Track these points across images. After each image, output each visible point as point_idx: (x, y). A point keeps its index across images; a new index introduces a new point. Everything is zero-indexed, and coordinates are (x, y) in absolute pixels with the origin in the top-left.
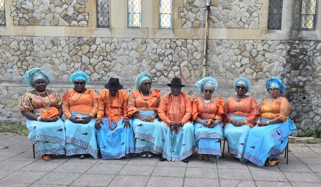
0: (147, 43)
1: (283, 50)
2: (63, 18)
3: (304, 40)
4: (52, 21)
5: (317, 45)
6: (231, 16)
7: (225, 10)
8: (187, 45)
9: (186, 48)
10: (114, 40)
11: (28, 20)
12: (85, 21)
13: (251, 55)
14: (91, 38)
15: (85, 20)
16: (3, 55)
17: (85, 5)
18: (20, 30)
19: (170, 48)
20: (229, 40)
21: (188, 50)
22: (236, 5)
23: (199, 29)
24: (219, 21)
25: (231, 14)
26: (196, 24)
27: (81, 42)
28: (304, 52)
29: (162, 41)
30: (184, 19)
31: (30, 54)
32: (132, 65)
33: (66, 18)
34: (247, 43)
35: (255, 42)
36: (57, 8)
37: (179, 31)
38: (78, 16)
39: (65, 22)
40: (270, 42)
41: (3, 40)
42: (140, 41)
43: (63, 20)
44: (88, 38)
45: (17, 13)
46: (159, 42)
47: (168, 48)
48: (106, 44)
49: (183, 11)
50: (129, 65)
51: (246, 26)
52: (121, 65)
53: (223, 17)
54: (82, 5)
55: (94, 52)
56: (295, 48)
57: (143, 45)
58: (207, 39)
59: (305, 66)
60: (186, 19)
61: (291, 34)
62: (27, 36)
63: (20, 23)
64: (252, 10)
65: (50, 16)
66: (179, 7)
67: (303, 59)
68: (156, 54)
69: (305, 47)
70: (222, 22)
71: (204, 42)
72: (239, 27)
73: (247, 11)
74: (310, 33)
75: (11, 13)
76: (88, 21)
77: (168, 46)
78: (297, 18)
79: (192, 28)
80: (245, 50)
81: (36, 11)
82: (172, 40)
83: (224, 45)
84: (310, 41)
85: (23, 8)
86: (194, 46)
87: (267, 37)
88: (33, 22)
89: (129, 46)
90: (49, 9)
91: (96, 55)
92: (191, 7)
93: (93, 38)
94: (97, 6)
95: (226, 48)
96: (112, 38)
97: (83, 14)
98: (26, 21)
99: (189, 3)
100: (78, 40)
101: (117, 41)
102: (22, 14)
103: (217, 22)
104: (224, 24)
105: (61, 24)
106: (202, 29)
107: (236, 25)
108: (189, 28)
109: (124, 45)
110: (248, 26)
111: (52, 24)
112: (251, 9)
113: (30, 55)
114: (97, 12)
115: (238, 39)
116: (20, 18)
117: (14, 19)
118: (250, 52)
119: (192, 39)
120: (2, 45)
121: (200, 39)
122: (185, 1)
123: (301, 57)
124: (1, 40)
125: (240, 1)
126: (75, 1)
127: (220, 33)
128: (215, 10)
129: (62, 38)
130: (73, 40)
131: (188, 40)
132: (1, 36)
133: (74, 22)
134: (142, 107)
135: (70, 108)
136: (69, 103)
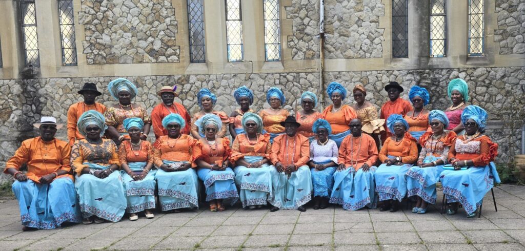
0: (252, 79)
1: (412, 80)
2: (148, 53)
3: (435, 69)
4: (135, 57)
5: (450, 74)
6: (349, 44)
7: (342, 37)
8: (299, 79)
9: (299, 83)
10: (212, 77)
11: (105, 58)
12: (175, 57)
13: (375, 88)
14: (184, 76)
15: (175, 55)
16: (75, 101)
17: (175, 37)
18: (95, 70)
20: (348, 72)
21: (301, 85)
22: (354, 31)
23: (312, 61)
24: (336, 50)
25: (350, 41)
26: (309, 54)
27: (172, 81)
28: (435, 82)
29: (270, 76)
30: (294, 50)
31: (108, 98)
32: (235, 106)
33: (152, 52)
34: (369, 75)
35: (380, 73)
36: (140, 42)
37: (289, 63)
38: (166, 50)
39: (150, 58)
40: (396, 73)
41: (74, 83)
42: (243, 77)
43: (148, 56)
44: (180, 76)
45: (91, 49)
46: (266, 77)
47: (277, 84)
48: (202, 82)
49: (292, 41)
50: (231, 106)
52: (221, 107)
53: (339, 45)
54: (171, 37)
55: (187, 92)
56: (425, 78)
57: (247, 82)
58: (323, 72)
59: (438, 98)
60: (296, 49)
61: (420, 62)
62: (104, 77)
63: (96, 61)
64: (374, 36)
65: (132, 51)
66: (288, 36)
67: (435, 91)
68: (263, 91)
69: (437, 76)
70: (339, 52)
71: (320, 75)
72: (360, 56)
73: (367, 38)
74: (441, 60)
75: (84, 50)
76: (179, 55)
77: (277, 82)
78: (425, 44)
79: (304, 59)
80: (369, 83)
81: (115, 46)
82: (282, 74)
83: (343, 78)
84: (442, 69)
85: (99, 43)
86: (308, 81)
87: (392, 67)
88: (112, 59)
89: (230, 83)
90: (131, 43)
91: (191, 96)
92: (302, 35)
93: (186, 76)
94: (190, 37)
95: (346, 81)
96: (209, 75)
97: (173, 48)
98: (102, 59)
99: (299, 30)
100: (168, 79)
101: (215, 78)
102: (97, 51)
103: (333, 52)
104: (342, 53)
105: (147, 60)
106: (316, 60)
107: (356, 54)
108: (301, 59)
109: (224, 82)
110: (369, 54)
111: (135, 61)
112: (372, 35)
113: (108, 100)
114: (190, 45)
115: (358, 70)
116: (96, 55)
117: (88, 57)
118: (374, 85)
119: (306, 73)
120: (73, 88)
121: (315, 72)
122: (295, 29)
123: (433, 88)
124: (72, 83)
125: (359, 26)
126: (162, 33)
127: (337, 65)
128: (330, 38)
129: (149, 78)
130: (161, 79)
131: (301, 74)
132: (71, 78)
133: (162, 58)
134: (248, 152)
135: (163, 156)
136: (160, 150)
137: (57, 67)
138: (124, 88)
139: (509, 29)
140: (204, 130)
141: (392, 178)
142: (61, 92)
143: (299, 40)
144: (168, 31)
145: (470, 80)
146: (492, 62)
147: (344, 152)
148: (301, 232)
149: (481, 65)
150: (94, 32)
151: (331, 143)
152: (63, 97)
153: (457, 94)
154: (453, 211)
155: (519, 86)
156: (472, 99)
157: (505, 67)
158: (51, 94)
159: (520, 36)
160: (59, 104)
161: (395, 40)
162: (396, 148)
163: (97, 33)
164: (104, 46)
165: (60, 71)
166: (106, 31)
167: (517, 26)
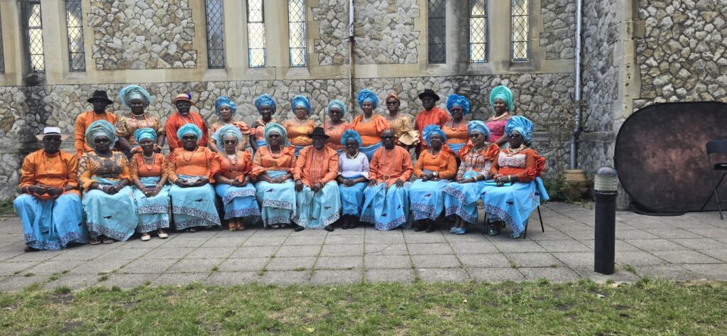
0: (276, 86)
1: (450, 88)
2: (162, 58)
3: (475, 75)
4: (149, 62)
5: (492, 81)
6: (381, 48)
7: (373, 41)
8: (327, 87)
9: (326, 90)
10: (231, 84)
11: (116, 63)
12: (192, 62)
13: (410, 96)
14: (201, 82)
15: (192, 60)
16: (83, 110)
17: (191, 40)
18: (105, 76)
19: (306, 91)
20: (380, 78)
21: (329, 93)
22: (387, 34)
23: (341, 66)
24: (367, 55)
25: (382, 45)
26: (338, 60)
27: (188, 88)
28: (475, 90)
29: (295, 83)
30: (321, 54)
33: (167, 57)
34: (404, 81)
35: (414, 80)
36: (154, 45)
37: (316, 69)
38: (182, 54)
39: (165, 63)
40: (432, 79)
41: (82, 90)
42: (266, 84)
43: (162, 61)
44: (197, 83)
45: (100, 54)
46: (290, 84)
48: (221, 89)
49: (319, 44)
50: (252, 116)
51: (401, 60)
52: (241, 117)
53: (371, 49)
54: (188, 40)
55: (205, 101)
56: (464, 85)
57: (269, 89)
58: (353, 78)
59: (478, 107)
60: (324, 53)
61: (459, 68)
62: (114, 84)
63: (106, 66)
64: (408, 40)
65: (145, 56)
66: (315, 40)
67: (475, 99)
68: (287, 99)
69: (477, 83)
70: (370, 56)
71: (349, 82)
72: (392, 61)
73: (401, 42)
74: (482, 66)
75: (94, 54)
76: (196, 60)
77: (303, 89)
78: (464, 48)
79: (332, 64)
80: (402, 91)
81: (127, 50)
82: (308, 81)
83: (375, 85)
84: (483, 76)
85: (109, 47)
86: (336, 88)
87: (428, 73)
88: (124, 65)
89: (251, 90)
90: (144, 47)
91: (208, 105)
92: (329, 39)
93: (203, 83)
94: (208, 41)
95: (378, 88)
96: (229, 82)
97: (190, 52)
98: (113, 64)
99: (327, 33)
100: (184, 86)
101: (235, 85)
102: (108, 56)
103: (363, 57)
104: (373, 58)
105: (161, 66)
106: (345, 65)
107: (388, 59)
108: (329, 65)
109: (245, 90)
110: (403, 60)
111: (148, 66)
112: (406, 38)
113: (119, 109)
114: (208, 49)
115: (392, 76)
116: (105, 60)
117: (98, 62)
118: (408, 93)
119: (334, 80)
120: (81, 96)
121: (344, 79)
122: (322, 32)
123: (473, 96)
124: (80, 90)
125: (391, 29)
126: (178, 36)
127: (368, 71)
128: (361, 41)
129: (163, 84)
130: (176, 86)
131: (329, 81)
132: (79, 85)
133: (178, 63)
134: (271, 166)
135: (178, 170)
136: (175, 164)
137: (64, 74)
138: (137, 96)
139: (556, 32)
140: (222, 144)
141: (429, 195)
142: (67, 100)
143: (326, 44)
144: (185, 34)
145: (514, 87)
146: (537, 67)
147: (376, 165)
148: (329, 254)
149: (525, 71)
150: (104, 35)
151: (361, 156)
152: (70, 105)
153: (500, 103)
154: (496, 232)
155: (567, 94)
156: (516, 108)
157: (552, 74)
158: (57, 103)
159: (569, 40)
160: (65, 113)
161: (431, 44)
162: (432, 161)
163: (107, 37)
164: (115, 50)
165: (67, 77)
166: (117, 35)
167: (565, 29)
